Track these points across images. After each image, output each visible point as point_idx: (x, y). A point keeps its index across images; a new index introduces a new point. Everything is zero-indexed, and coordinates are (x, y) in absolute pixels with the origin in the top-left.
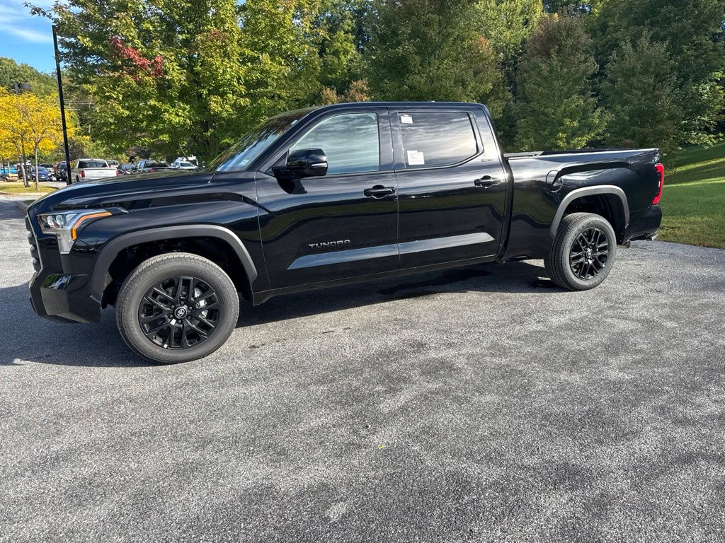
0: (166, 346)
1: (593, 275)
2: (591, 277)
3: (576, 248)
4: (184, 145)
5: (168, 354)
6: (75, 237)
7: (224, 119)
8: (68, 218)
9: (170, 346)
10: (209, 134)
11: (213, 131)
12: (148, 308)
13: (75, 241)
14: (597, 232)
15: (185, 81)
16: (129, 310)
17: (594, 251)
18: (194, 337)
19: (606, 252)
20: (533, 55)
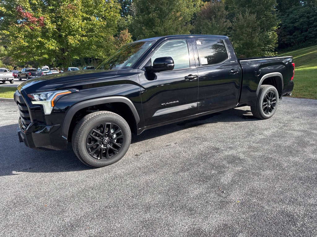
0: (99, 158)
1: (270, 112)
2: (270, 113)
3: (265, 101)
4: (54, 60)
5: (100, 163)
6: (53, 106)
7: (73, 47)
8: (49, 95)
9: (101, 158)
10: (66, 54)
11: (68, 53)
12: (90, 140)
13: (54, 107)
14: (272, 93)
15: (56, 29)
16: (81, 142)
17: (271, 102)
18: (111, 152)
19: (275, 102)
20: (204, 19)
